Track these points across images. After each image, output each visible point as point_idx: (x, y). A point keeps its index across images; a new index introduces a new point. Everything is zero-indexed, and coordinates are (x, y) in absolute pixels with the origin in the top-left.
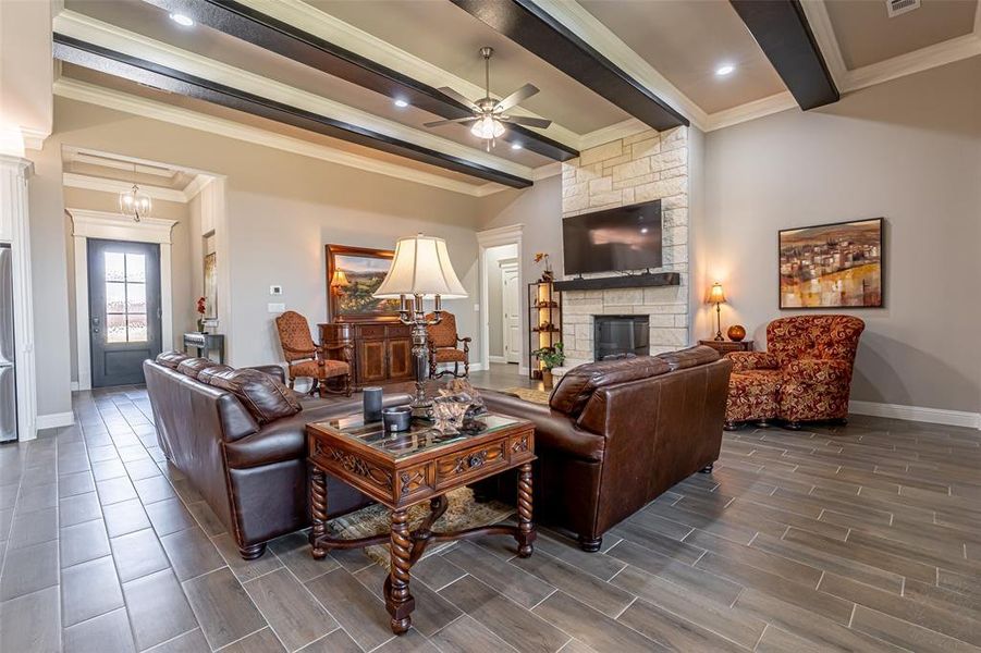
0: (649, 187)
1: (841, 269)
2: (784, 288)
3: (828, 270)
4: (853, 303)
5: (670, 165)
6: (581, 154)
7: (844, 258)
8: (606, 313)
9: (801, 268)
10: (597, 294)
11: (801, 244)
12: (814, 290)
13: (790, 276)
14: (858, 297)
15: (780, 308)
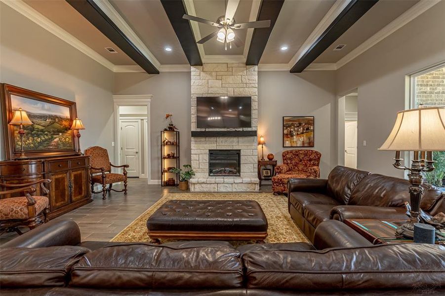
0: (241, 89)
1: (303, 133)
2: (285, 139)
3: (299, 133)
4: (306, 145)
5: (251, 82)
6: (204, 65)
7: (304, 129)
8: (218, 149)
9: (290, 131)
10: (213, 139)
11: (291, 123)
12: (295, 140)
13: (287, 135)
14: (307, 143)
15: (283, 147)
